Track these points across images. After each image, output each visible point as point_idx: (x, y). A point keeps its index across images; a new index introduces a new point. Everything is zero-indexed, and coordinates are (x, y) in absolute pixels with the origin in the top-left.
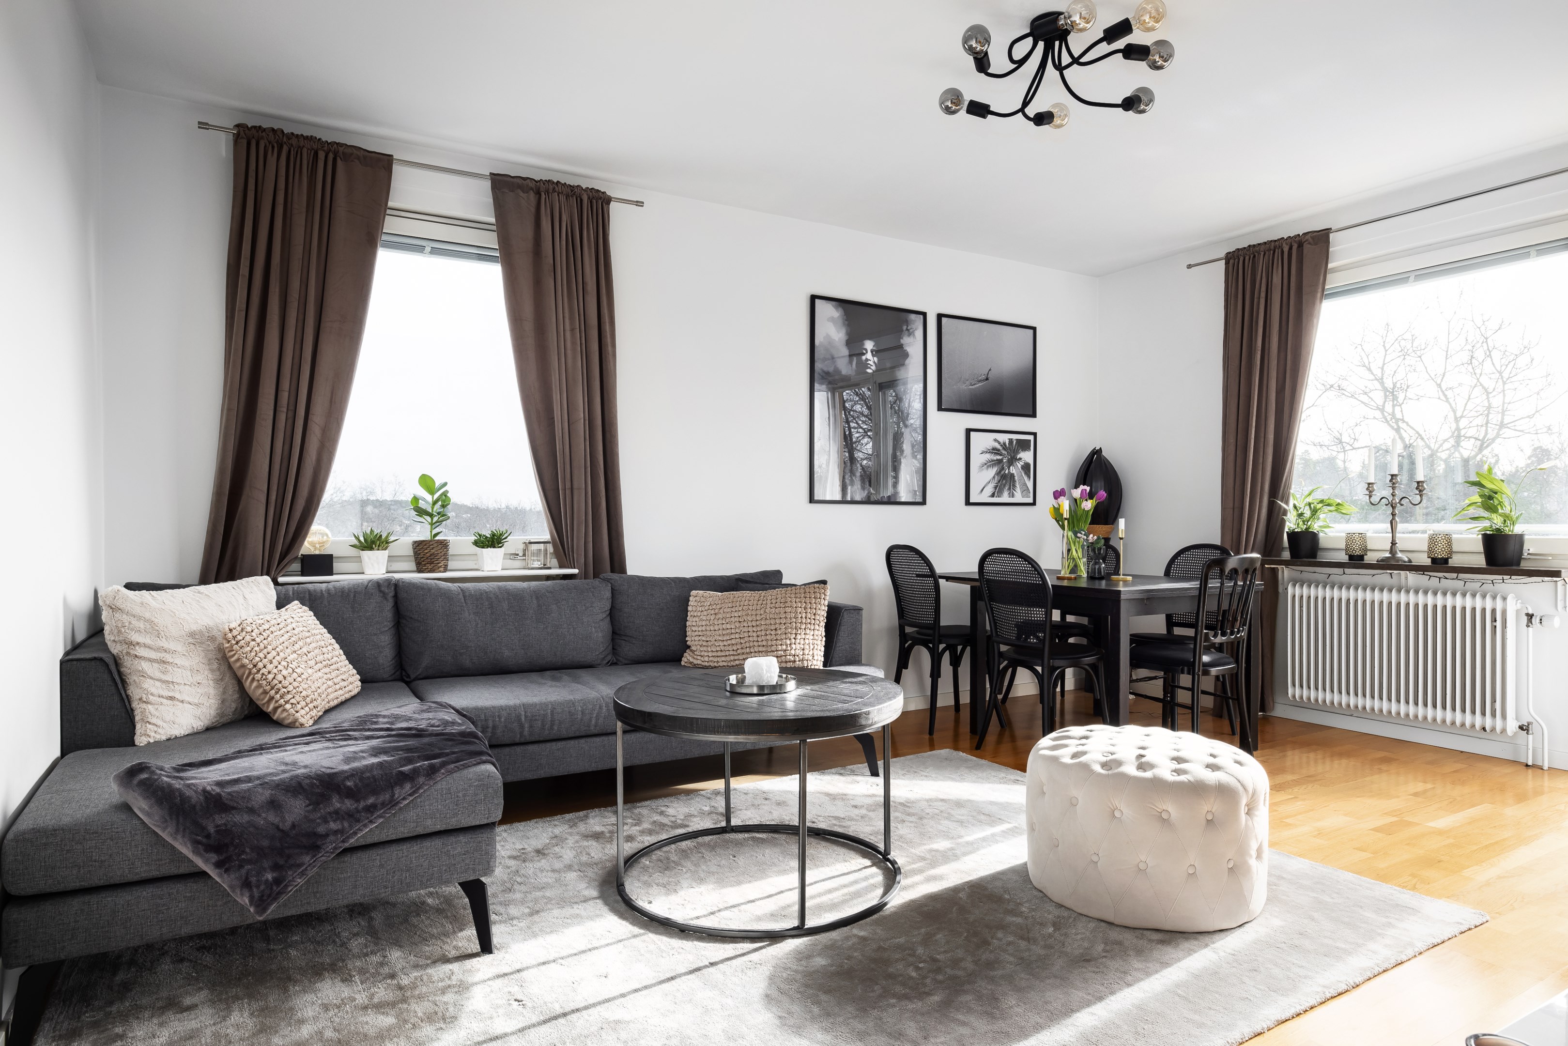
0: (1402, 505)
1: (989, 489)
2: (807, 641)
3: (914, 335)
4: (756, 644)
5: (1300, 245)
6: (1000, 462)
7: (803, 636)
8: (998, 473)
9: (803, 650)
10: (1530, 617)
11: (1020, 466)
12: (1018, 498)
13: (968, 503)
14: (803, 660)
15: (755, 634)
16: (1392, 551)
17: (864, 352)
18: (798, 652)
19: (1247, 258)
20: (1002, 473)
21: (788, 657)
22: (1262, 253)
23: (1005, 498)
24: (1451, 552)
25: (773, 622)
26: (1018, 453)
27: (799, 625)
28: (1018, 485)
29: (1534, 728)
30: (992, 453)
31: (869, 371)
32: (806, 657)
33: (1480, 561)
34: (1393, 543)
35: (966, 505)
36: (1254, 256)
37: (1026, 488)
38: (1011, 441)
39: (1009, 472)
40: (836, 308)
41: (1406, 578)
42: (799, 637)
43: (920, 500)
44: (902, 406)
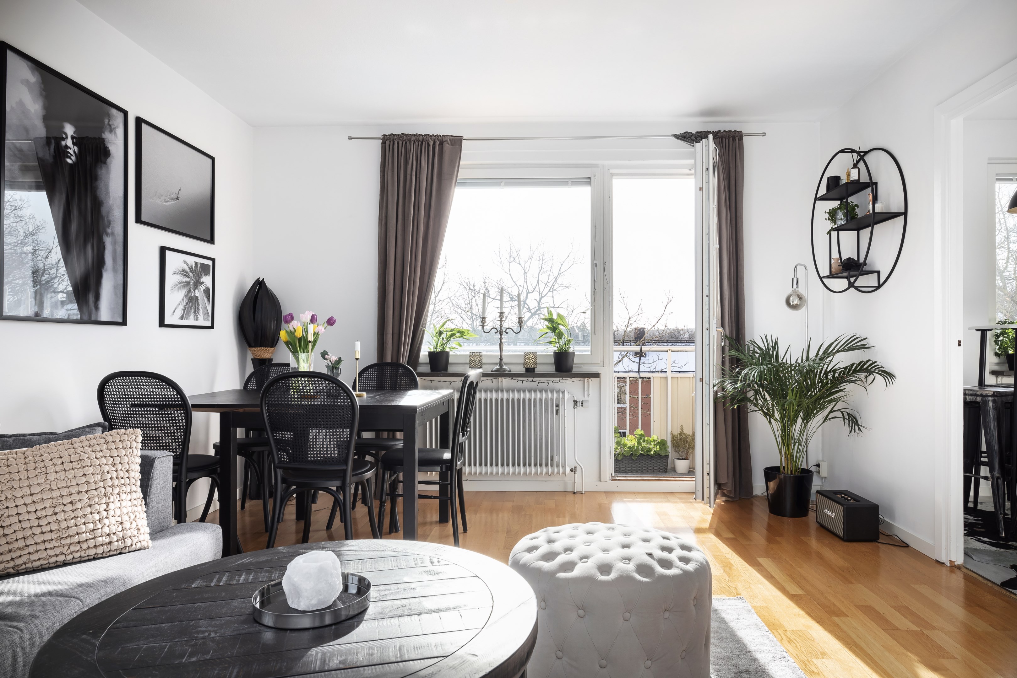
0: (507, 333)
1: (179, 312)
2: (125, 510)
3: (115, 133)
4: (37, 531)
5: (441, 143)
6: (188, 283)
7: (118, 504)
8: (186, 296)
9: (121, 523)
10: (575, 402)
11: (202, 290)
12: (201, 323)
13: (162, 324)
14: (124, 539)
15: (33, 516)
16: (501, 364)
17: (64, 136)
18: (114, 529)
19: (400, 143)
20: (190, 295)
21: (100, 539)
22: (413, 142)
23: (191, 321)
24: (536, 364)
25: (65, 492)
26: (201, 277)
27: (110, 490)
28: (201, 309)
29: (578, 470)
30: (182, 274)
31: (69, 161)
32: (129, 533)
33: (552, 369)
34: (501, 359)
35: (160, 326)
36: (406, 143)
37: (207, 312)
38: (196, 263)
39: (194, 295)
40: (32, 70)
41: (502, 382)
42: (112, 506)
43: (120, 320)
44: (104, 210)
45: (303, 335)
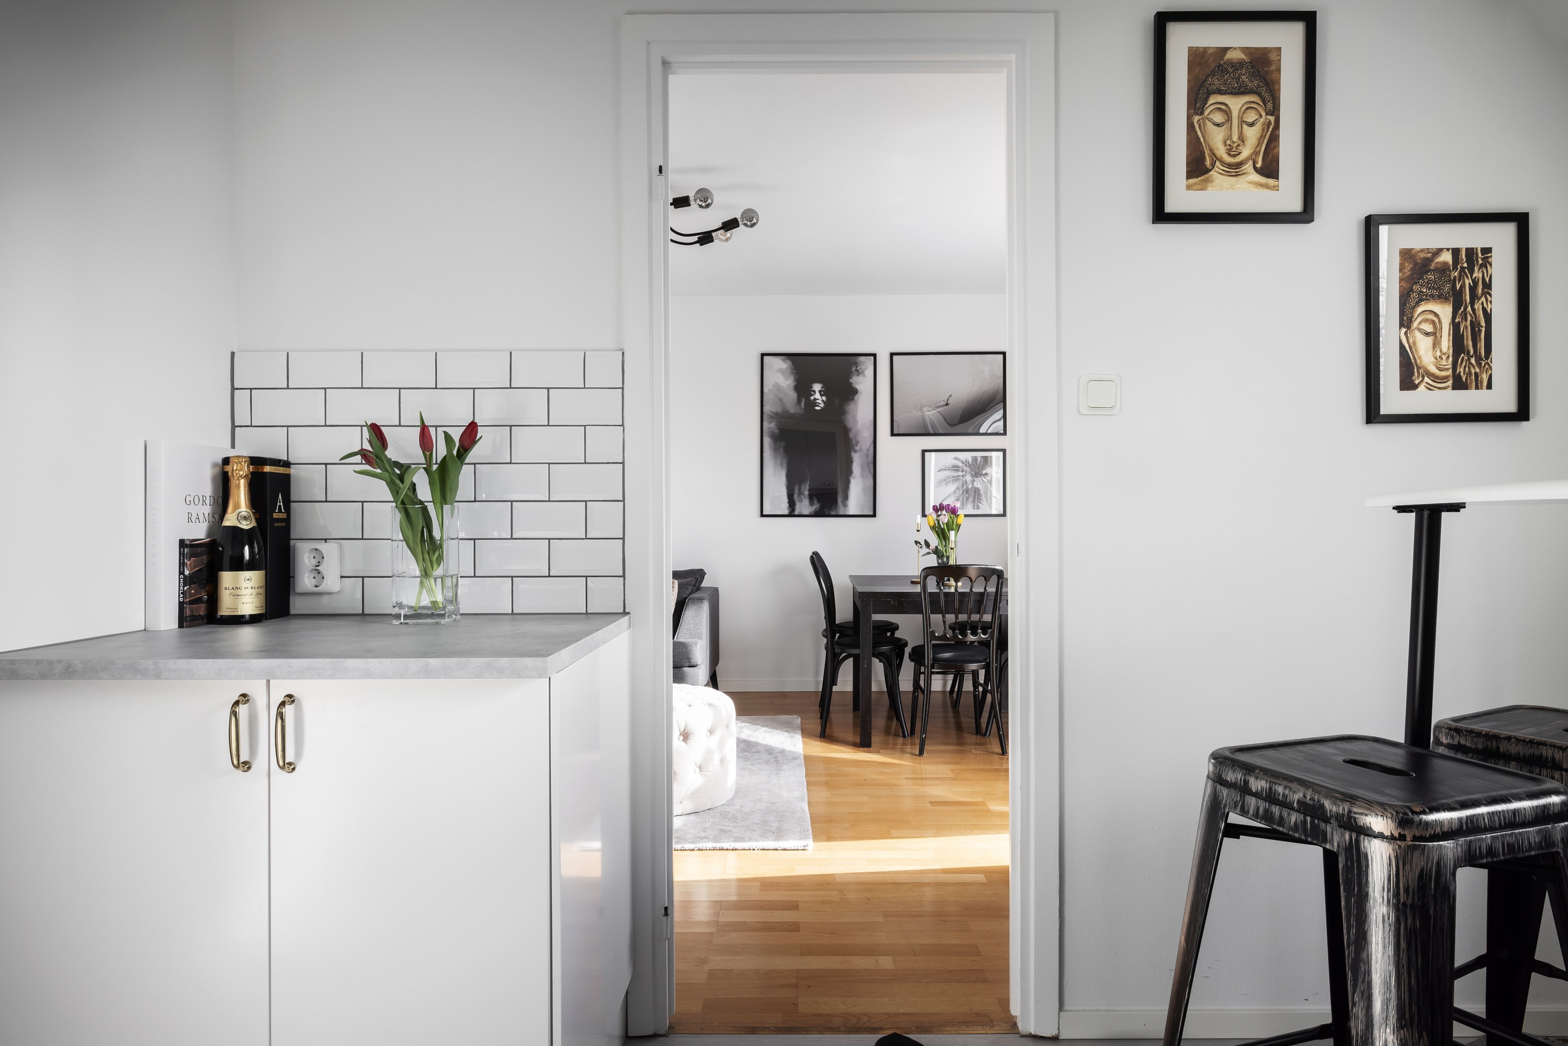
6: (961, 477)
8: (959, 488)
11: (985, 481)
17: (813, 393)
20: (965, 487)
26: (983, 469)
28: (984, 498)
30: (952, 470)
31: (818, 408)
35: (924, 516)
38: (974, 458)
39: (973, 486)
43: (871, 513)
44: (851, 435)
45: (935, 524)
